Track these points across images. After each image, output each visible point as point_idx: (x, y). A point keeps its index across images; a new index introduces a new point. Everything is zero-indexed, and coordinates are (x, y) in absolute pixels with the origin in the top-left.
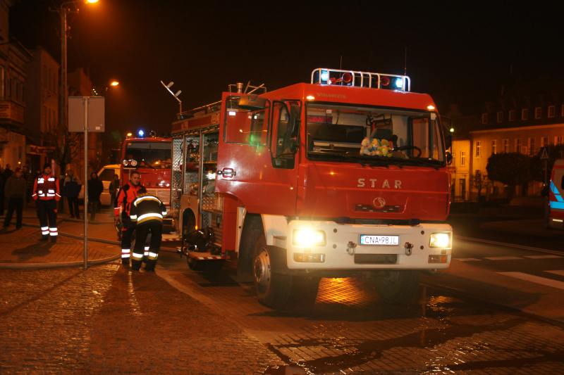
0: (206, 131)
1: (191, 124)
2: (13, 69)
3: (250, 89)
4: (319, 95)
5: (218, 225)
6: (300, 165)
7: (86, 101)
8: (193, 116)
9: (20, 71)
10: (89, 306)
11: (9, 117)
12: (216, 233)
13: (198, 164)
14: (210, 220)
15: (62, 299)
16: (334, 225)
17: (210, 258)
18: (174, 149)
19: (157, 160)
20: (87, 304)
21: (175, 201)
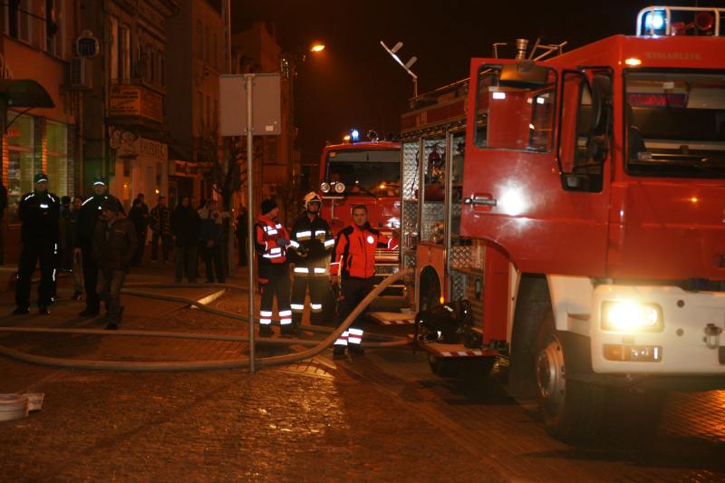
0: (456, 128)
1: (432, 116)
2: (145, 30)
3: (540, 52)
4: (649, 55)
5: (478, 295)
6: (614, 185)
7: (249, 82)
8: (436, 102)
9: (156, 32)
10: (249, 435)
11: (138, 113)
12: (474, 309)
13: (443, 188)
14: (465, 287)
15: (207, 422)
16: (679, 293)
17: (462, 354)
18: (405, 162)
19: (380, 183)
20: (247, 431)
21: (407, 253)
